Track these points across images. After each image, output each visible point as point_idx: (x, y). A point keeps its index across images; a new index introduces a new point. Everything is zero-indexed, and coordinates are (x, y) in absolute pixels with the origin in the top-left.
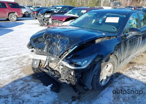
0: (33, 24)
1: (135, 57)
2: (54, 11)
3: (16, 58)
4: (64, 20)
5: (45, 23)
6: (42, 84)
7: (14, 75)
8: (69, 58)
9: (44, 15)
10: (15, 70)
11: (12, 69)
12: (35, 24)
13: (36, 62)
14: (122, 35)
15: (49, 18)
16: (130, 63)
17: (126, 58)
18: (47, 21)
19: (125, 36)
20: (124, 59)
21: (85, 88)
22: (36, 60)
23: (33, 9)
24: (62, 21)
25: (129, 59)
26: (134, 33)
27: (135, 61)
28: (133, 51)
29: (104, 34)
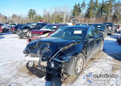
0: (13, 37)
1: (94, 55)
2: (30, 27)
3: (10, 63)
4: (41, 34)
5: (23, 37)
6: (37, 77)
7: (14, 74)
8: (58, 55)
9: (23, 30)
10: (13, 71)
11: (11, 71)
12: (14, 38)
13: (31, 63)
14: (85, 41)
15: (26, 32)
16: (92, 59)
17: (89, 55)
18: (25, 34)
19: (87, 41)
20: (88, 56)
21: (68, 75)
22: (30, 61)
23: (10, 26)
24: (40, 34)
25: (91, 56)
26: (92, 39)
27: (94, 57)
28: (93, 51)
29: (74, 41)
